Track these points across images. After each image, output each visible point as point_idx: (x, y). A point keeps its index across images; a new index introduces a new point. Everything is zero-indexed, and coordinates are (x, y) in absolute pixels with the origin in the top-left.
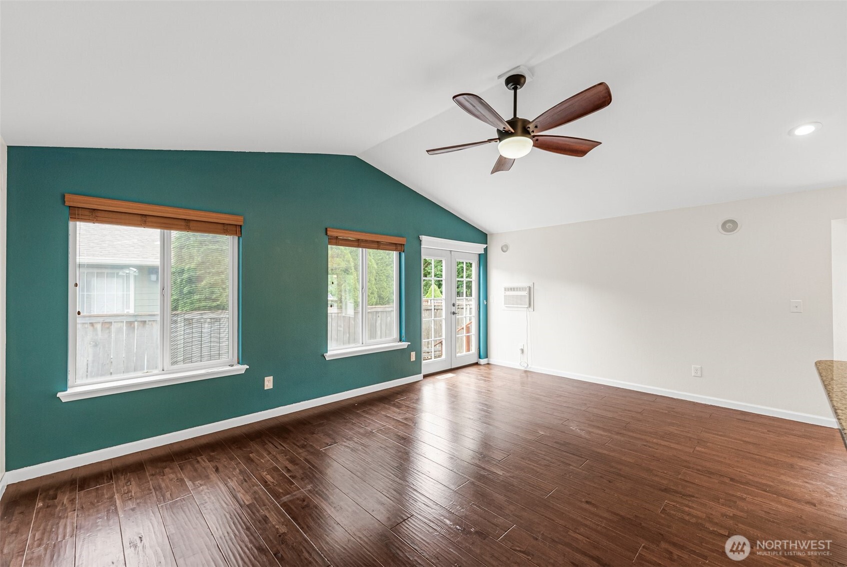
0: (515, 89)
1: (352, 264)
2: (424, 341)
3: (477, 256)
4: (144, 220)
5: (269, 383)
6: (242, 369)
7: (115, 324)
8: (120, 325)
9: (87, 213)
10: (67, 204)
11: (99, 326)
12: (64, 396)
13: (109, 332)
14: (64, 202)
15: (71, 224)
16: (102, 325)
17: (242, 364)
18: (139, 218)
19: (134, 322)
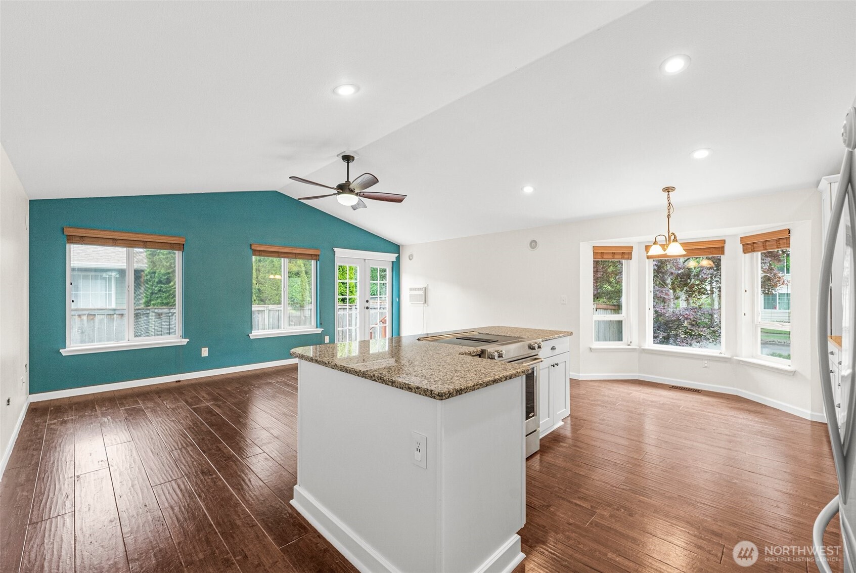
0: (348, 163)
1: (303, 269)
2: (339, 329)
3: (391, 263)
4: (115, 242)
5: (205, 352)
6: (185, 341)
7: (98, 316)
8: (102, 317)
9: (78, 239)
10: (65, 233)
11: (85, 318)
12: (64, 352)
13: (94, 323)
14: (63, 232)
15: (68, 246)
16: (88, 317)
17: (185, 338)
18: (111, 241)
19: (113, 314)
